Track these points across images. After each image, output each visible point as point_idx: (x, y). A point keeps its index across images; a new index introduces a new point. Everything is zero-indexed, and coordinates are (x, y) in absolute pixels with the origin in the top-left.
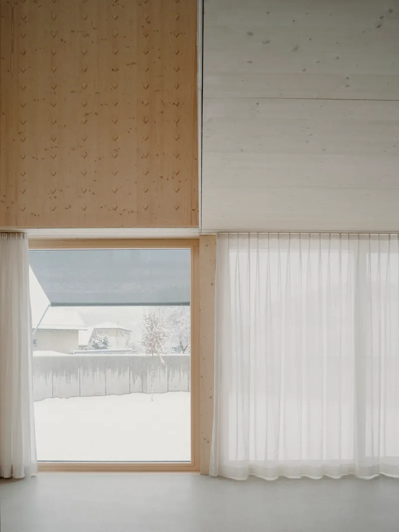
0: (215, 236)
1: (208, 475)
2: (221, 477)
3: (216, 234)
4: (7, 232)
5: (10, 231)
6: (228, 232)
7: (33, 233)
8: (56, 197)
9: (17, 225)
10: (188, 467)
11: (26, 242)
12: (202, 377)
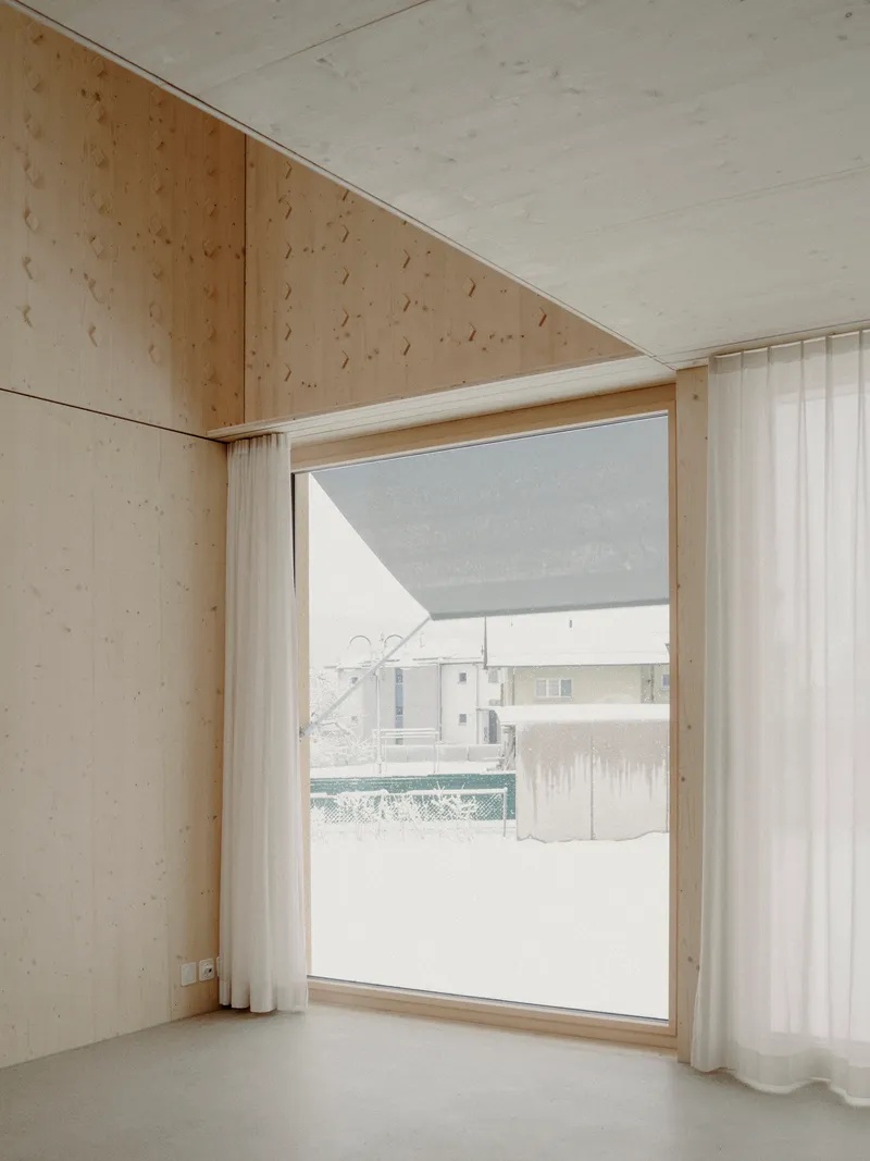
0: (705, 366)
1: (689, 1063)
2: (722, 1075)
3: (706, 361)
4: (247, 435)
5: (253, 434)
6: (741, 350)
7: (298, 430)
8: (348, 335)
9: (259, 417)
10: (636, 1032)
11: (285, 452)
12: (683, 779)
